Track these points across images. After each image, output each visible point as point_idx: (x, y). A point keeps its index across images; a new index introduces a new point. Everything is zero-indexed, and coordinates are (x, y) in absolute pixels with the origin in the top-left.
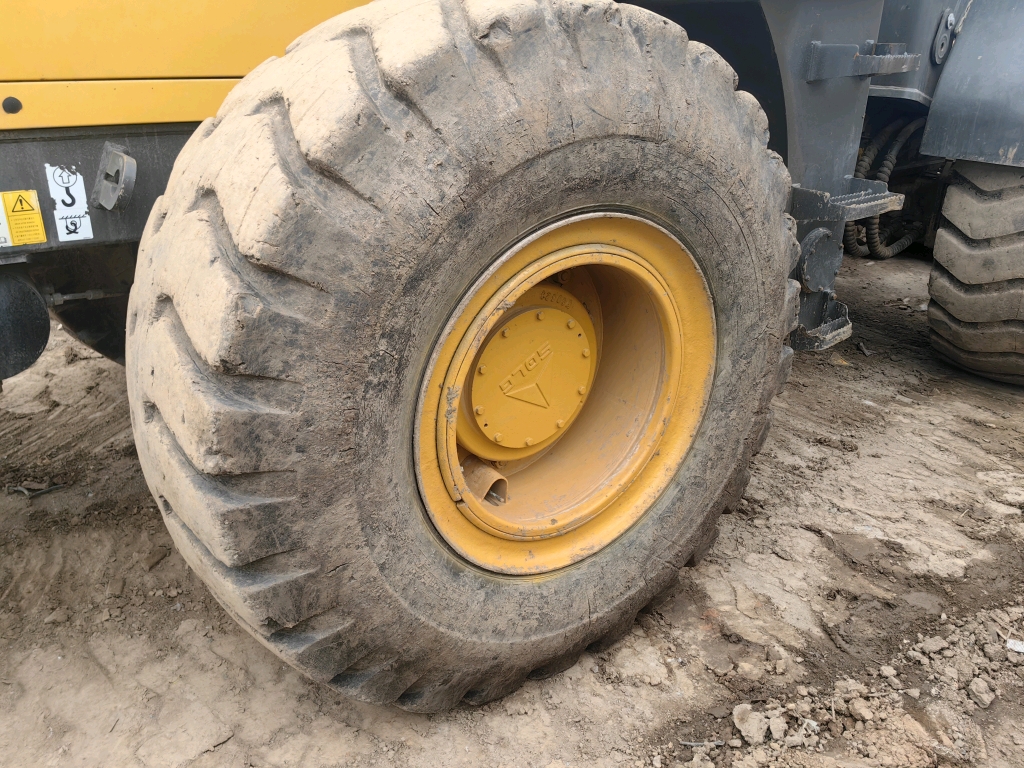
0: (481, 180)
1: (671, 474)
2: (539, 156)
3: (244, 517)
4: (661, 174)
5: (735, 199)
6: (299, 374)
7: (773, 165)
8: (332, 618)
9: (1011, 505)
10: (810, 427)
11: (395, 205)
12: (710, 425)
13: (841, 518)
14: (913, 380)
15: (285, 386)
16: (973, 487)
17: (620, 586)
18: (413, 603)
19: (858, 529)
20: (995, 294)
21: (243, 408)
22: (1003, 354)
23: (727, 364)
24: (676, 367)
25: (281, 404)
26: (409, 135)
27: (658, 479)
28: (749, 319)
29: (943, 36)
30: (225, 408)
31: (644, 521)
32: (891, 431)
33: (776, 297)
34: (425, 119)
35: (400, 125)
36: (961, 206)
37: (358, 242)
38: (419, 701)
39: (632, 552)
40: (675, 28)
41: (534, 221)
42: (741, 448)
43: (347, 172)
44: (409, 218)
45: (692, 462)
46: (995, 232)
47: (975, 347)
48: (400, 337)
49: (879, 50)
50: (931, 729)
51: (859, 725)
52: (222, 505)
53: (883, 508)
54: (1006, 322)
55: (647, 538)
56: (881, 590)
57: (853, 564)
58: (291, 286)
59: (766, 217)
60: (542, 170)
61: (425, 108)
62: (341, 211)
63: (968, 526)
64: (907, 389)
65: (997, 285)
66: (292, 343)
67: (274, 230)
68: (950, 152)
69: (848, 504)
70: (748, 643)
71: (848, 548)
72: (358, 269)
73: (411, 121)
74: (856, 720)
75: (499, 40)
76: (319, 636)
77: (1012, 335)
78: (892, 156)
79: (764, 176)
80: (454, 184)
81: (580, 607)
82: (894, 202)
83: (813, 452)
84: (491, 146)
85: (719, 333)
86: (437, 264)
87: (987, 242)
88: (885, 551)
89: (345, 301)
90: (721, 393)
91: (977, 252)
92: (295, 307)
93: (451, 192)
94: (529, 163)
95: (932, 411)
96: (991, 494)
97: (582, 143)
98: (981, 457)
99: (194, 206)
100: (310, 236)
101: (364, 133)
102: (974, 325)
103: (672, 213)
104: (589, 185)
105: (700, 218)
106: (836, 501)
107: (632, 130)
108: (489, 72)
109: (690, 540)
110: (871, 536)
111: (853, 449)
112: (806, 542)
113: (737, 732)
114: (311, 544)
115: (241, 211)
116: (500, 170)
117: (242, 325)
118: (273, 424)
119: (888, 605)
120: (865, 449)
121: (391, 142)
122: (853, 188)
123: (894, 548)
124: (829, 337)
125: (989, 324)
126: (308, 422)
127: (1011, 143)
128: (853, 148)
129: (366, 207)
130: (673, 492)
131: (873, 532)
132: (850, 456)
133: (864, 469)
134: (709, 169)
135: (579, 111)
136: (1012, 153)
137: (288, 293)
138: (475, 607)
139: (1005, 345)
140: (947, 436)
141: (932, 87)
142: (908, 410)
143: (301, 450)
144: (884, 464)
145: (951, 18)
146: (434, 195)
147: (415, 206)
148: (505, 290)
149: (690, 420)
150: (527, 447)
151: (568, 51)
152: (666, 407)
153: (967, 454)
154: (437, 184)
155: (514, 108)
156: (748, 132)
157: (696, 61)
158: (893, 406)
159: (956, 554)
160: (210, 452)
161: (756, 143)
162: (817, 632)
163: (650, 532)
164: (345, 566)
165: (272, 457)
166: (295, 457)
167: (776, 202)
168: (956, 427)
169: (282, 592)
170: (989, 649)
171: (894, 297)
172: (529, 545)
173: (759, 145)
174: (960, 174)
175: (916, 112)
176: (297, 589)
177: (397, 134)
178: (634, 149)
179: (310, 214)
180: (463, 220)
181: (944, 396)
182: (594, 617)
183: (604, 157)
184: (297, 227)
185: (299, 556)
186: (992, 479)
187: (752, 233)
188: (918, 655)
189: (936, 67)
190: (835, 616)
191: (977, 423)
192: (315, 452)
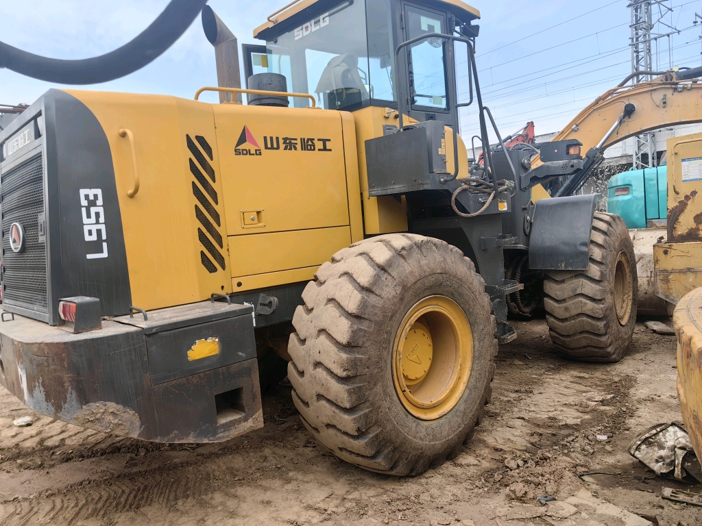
0: (405, 288)
1: (466, 384)
2: (418, 280)
3: (353, 391)
4: (448, 283)
5: (470, 288)
6: (367, 345)
7: (478, 278)
8: (375, 428)
9: (597, 401)
10: (511, 387)
11: (386, 297)
12: (475, 366)
13: (530, 414)
14: (552, 366)
15: (363, 349)
16: (582, 398)
17: (456, 425)
18: (397, 423)
19: (538, 416)
20: (573, 321)
21: (352, 356)
22: (584, 347)
23: (477, 343)
24: (461, 346)
25: (362, 354)
26: (386, 279)
27: (462, 387)
28: (481, 327)
29: (527, 225)
30: (349, 356)
31: (460, 402)
32: (545, 385)
33: (488, 319)
34: (389, 274)
35: (384, 276)
36: (551, 288)
37: (377, 307)
38: (398, 468)
39: (458, 414)
40: (445, 243)
41: (417, 299)
42: (487, 374)
43: (374, 289)
44: (389, 300)
45: (472, 380)
46: (566, 296)
47: (573, 346)
48: (389, 333)
49: (504, 237)
50: (572, 458)
51: (548, 460)
52: (347, 387)
53: (546, 408)
54: (581, 333)
55: (462, 408)
56: (550, 431)
57: (538, 425)
58: (362, 320)
59: (480, 293)
60: (419, 284)
61: (389, 271)
62: (372, 299)
63: (581, 409)
64: (550, 370)
65: (573, 317)
66: (364, 336)
67: (359, 306)
68: (540, 267)
69: (533, 409)
70: (505, 451)
71: (535, 422)
72: (379, 314)
73: (386, 275)
74: (546, 460)
75: (404, 252)
76: (371, 436)
77: (584, 337)
78: (519, 271)
79: (476, 281)
80: (399, 290)
81: (445, 433)
82: (521, 287)
83: (514, 395)
84: (406, 279)
85: (473, 332)
86: (396, 312)
87: (564, 300)
88: (550, 421)
89: (376, 323)
90: (477, 354)
91: (561, 305)
92: (364, 326)
93: (398, 292)
94: (415, 283)
95: (561, 376)
96: (589, 399)
97: (427, 276)
98: (583, 388)
99: (326, 304)
100: (367, 306)
101: (376, 280)
102: (569, 336)
103: (452, 294)
104: (430, 288)
105: (460, 295)
106: (527, 409)
107: (439, 271)
108: (402, 261)
109: (477, 410)
110: (544, 417)
111: (531, 392)
112: (518, 423)
113: (507, 467)
114: (371, 399)
115: (347, 302)
116: (409, 285)
117: (352, 331)
118: (361, 360)
119: (554, 435)
120: (535, 392)
121: (383, 281)
122: (505, 283)
123: (553, 419)
124: (509, 337)
125: (574, 335)
126: (369, 359)
127: (562, 262)
128: (502, 270)
129: (379, 298)
130: (467, 391)
131: (545, 416)
132: (530, 395)
133: (536, 398)
134: (461, 280)
135: (425, 268)
136: (563, 265)
137: (362, 322)
138: (414, 428)
139: (584, 343)
140: (569, 383)
141: (527, 243)
142: (551, 377)
143: (368, 368)
144: (544, 395)
145: (528, 218)
146: (395, 293)
147: (391, 296)
148: (411, 320)
149: (468, 365)
150: (417, 379)
151: (420, 253)
152: (460, 360)
153: (578, 388)
154: (395, 290)
155: (410, 269)
156: (469, 268)
157: (451, 250)
158: (545, 376)
159: (577, 418)
160: (345, 370)
161: (472, 271)
162: (529, 445)
163: (462, 406)
164: (380, 408)
165: (361, 371)
166: (367, 370)
167: (482, 289)
168: (572, 380)
169: (362, 417)
170: (590, 438)
171: (538, 336)
172: (425, 411)
173: (473, 272)
174: (546, 275)
175: (524, 253)
176: (366, 415)
177: (383, 279)
178: (440, 276)
179: (366, 301)
180: (402, 299)
181: (566, 370)
182: (450, 437)
183: (433, 279)
184: (363, 305)
185: (367, 404)
186: (589, 395)
187: (477, 299)
188: (566, 443)
189: (528, 236)
190: (535, 439)
191: (580, 377)
192: (372, 368)
